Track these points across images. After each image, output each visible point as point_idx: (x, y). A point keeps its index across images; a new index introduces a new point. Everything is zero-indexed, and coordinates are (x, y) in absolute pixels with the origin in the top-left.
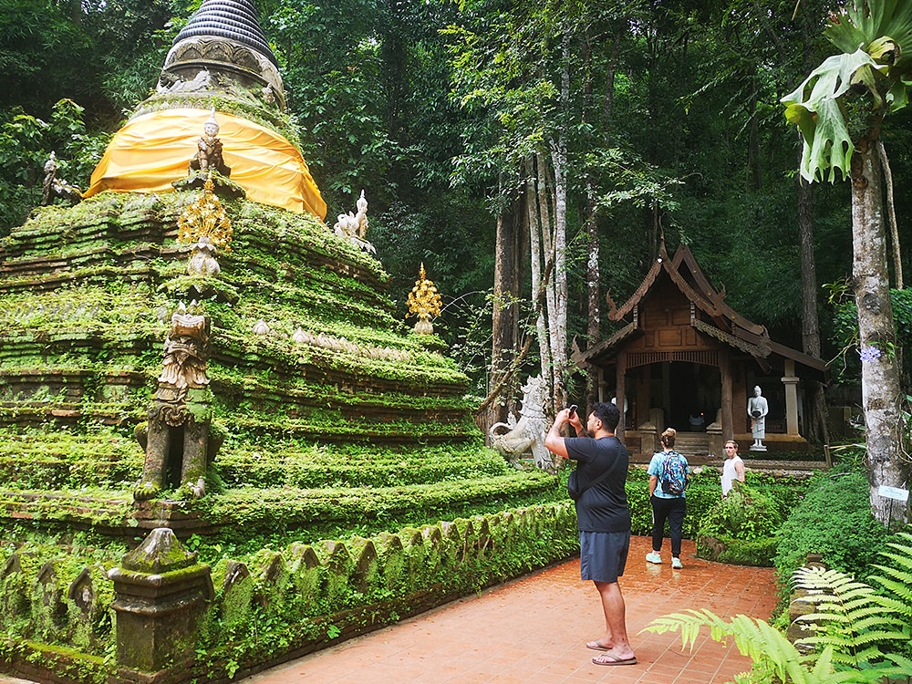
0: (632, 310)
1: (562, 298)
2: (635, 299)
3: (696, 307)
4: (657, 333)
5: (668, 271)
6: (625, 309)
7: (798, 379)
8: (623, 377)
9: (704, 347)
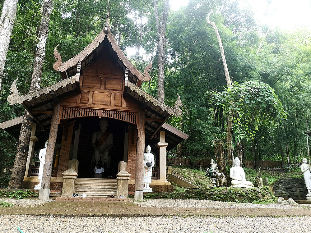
0: (77, 64)
1: (7, 20)
2: (80, 57)
3: (129, 72)
4: (91, 93)
5: (110, 41)
6: (70, 63)
7: (167, 144)
8: (57, 126)
9: (127, 109)
